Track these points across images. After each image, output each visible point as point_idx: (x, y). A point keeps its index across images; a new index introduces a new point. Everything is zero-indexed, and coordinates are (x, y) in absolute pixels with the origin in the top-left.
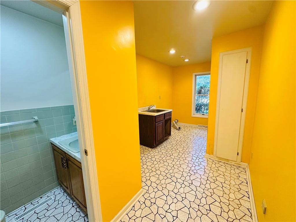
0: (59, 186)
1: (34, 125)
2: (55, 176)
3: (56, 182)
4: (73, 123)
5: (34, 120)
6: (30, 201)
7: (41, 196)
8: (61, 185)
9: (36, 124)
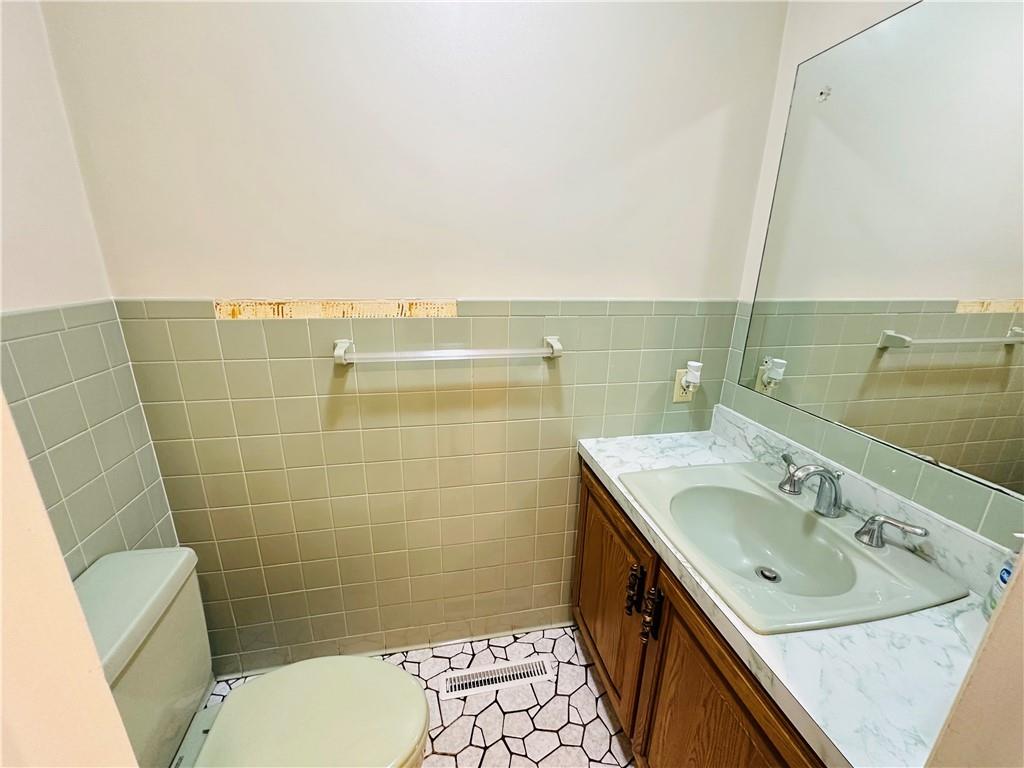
0: (570, 620)
1: (541, 373)
2: (564, 583)
3: (563, 606)
4: (672, 390)
5: (546, 352)
6: (486, 633)
7: (514, 632)
8: (574, 620)
9: (549, 368)
